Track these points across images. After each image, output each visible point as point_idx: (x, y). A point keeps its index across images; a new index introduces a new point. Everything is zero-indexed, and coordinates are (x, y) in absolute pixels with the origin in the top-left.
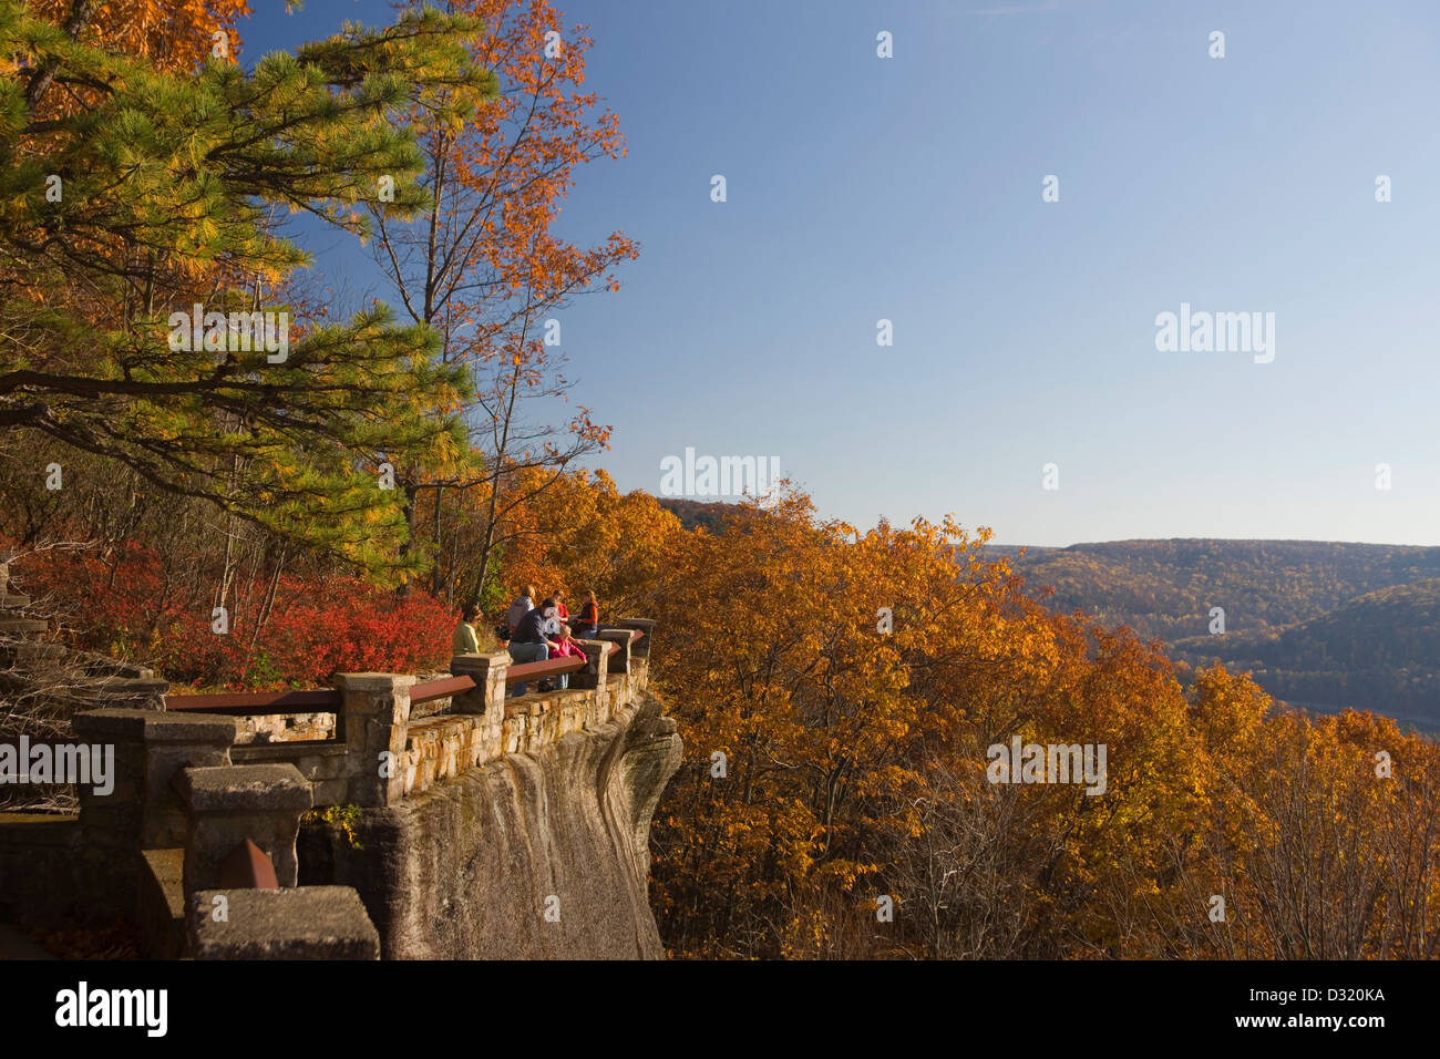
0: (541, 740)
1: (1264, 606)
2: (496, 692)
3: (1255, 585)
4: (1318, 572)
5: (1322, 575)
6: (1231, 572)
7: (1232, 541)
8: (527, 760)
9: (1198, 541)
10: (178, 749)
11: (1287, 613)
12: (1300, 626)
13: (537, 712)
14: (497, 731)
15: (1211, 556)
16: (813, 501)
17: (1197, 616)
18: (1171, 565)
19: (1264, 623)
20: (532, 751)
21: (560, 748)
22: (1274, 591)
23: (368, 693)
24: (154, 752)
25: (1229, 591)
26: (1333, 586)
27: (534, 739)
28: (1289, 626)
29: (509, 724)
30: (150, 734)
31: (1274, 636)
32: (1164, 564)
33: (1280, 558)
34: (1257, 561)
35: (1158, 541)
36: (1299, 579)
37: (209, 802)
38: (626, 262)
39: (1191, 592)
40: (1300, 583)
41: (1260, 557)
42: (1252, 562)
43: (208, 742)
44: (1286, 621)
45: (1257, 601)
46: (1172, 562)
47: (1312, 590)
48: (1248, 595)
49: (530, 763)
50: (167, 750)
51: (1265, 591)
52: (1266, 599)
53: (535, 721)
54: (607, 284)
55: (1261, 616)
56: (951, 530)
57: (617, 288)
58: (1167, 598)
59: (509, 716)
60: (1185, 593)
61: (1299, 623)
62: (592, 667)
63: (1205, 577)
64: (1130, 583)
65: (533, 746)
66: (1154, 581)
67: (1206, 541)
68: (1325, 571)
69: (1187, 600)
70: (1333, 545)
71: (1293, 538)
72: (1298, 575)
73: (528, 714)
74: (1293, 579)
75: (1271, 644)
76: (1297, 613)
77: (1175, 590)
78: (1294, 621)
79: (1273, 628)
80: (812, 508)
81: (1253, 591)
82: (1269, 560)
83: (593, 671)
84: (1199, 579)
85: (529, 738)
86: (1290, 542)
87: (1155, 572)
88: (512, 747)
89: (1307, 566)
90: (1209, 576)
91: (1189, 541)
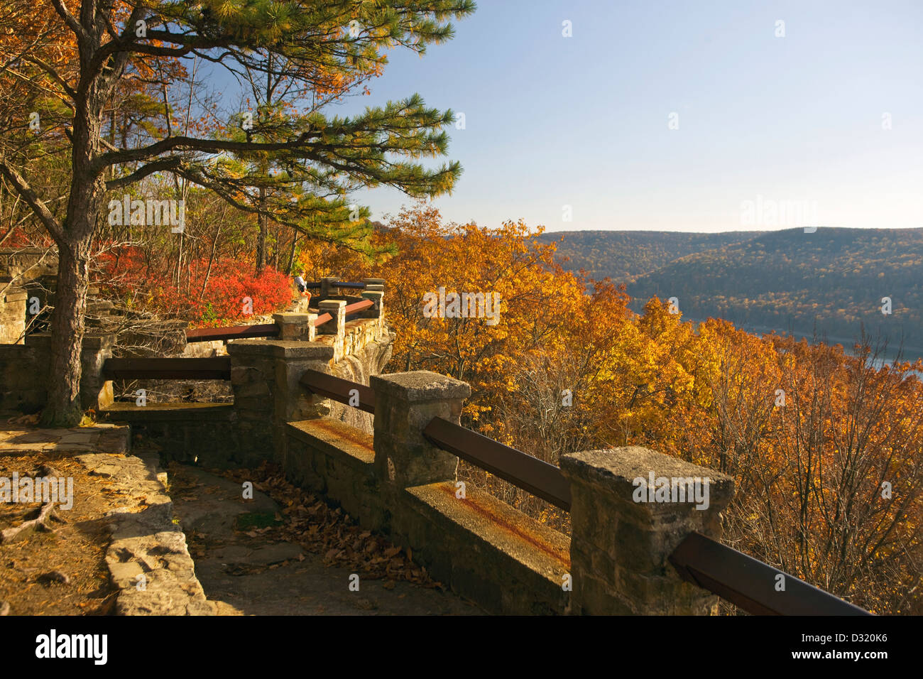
0: (359, 347)
1: (628, 265)
2: (342, 322)
3: (624, 255)
4: (655, 247)
5: (657, 249)
6: (612, 247)
7: (612, 232)
8: (355, 359)
9: (595, 232)
10: (303, 362)
11: (640, 269)
12: (646, 276)
13: (357, 332)
14: (342, 342)
15: (601, 240)
16: (440, 213)
17: (594, 271)
18: (581, 245)
19: (628, 274)
20: (355, 354)
21: (367, 351)
22: (633, 258)
23: (295, 325)
24: (290, 365)
25: (610, 258)
26: (662, 254)
27: (356, 347)
28: (641, 276)
29: (346, 339)
30: (288, 354)
31: (633, 281)
32: (577, 244)
33: (636, 240)
34: (625, 242)
35: (574, 232)
36: (646, 251)
37: (417, 396)
38: (374, 78)
39: (591, 258)
40: (646, 253)
41: (626, 240)
42: (622, 243)
43: (319, 358)
44: (639, 273)
45: (625, 263)
46: (581, 243)
47: (652, 256)
48: (620, 260)
49: (357, 361)
50: (297, 363)
51: (629, 258)
52: (629, 262)
53: (356, 337)
54: (363, 91)
55: (627, 271)
56: (523, 228)
57: (369, 93)
58: (579, 262)
59: (347, 335)
60: (588, 259)
61: (645, 274)
62: (376, 305)
63: (598, 251)
64: (560, 254)
65: (356, 351)
66: (572, 253)
67: (599, 232)
68: (659, 247)
69: (589, 263)
70: (663, 233)
71: (643, 230)
72: (645, 249)
73: (353, 333)
74: (642, 251)
75: (632, 285)
76: (644, 269)
77: (583, 258)
78: (643, 273)
79: (633, 276)
80: (439, 216)
81: (623, 257)
82: (631, 241)
83: (377, 308)
84: (595, 252)
85: (354, 347)
86: (641, 232)
87: (572, 248)
88: (347, 353)
89: (650, 244)
90: (600, 250)
91: (590, 232)
